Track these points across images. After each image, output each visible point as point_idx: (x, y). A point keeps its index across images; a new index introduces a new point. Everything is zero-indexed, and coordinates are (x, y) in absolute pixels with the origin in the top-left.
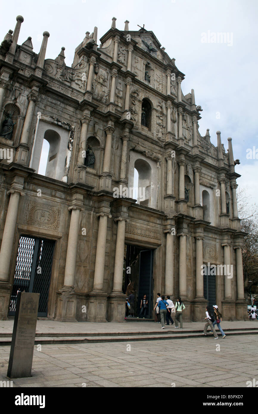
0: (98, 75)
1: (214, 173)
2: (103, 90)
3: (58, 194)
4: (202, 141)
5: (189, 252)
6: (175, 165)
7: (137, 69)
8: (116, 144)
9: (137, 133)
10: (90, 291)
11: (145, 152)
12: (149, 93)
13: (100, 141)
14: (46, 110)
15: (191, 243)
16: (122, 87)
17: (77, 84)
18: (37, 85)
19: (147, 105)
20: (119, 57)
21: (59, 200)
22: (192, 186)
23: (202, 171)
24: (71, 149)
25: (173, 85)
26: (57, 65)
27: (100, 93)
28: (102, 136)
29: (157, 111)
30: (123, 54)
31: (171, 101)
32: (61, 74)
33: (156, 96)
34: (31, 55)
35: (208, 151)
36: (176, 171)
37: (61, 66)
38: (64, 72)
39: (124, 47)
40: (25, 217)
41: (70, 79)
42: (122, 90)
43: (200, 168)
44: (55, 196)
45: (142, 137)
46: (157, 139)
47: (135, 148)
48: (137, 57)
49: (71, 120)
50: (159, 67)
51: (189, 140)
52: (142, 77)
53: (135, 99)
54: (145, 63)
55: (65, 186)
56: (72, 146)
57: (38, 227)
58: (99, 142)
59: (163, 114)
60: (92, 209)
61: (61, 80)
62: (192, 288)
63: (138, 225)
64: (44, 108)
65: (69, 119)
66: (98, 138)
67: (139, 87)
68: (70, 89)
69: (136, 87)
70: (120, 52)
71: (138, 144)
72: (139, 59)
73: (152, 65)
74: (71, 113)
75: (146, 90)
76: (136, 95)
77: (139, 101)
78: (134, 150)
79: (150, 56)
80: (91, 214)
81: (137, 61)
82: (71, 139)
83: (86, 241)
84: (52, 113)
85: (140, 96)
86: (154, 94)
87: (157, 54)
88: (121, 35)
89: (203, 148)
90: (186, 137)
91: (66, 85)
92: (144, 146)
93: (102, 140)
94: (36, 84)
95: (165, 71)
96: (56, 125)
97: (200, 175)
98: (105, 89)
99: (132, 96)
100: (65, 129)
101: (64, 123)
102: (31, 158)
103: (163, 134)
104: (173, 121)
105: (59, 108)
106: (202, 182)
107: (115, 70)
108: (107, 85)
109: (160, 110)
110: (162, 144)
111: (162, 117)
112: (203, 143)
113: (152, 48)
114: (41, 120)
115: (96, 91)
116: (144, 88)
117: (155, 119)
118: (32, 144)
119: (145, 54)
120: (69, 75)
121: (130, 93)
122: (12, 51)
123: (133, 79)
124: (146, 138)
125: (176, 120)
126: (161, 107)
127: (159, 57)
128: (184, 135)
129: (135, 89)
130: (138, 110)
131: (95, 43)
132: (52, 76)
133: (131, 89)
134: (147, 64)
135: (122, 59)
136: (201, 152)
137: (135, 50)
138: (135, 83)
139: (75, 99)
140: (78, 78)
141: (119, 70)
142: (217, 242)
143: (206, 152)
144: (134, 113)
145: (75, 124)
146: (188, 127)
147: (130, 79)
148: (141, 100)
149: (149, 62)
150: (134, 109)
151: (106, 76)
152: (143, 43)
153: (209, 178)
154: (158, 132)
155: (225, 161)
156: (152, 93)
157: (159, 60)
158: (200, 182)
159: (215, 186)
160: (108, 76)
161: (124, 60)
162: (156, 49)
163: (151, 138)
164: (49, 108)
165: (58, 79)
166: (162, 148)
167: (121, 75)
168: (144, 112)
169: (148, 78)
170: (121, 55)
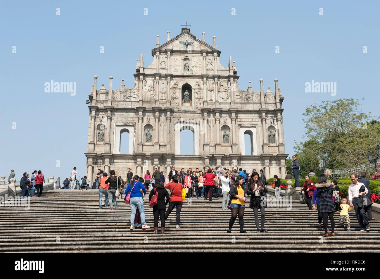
0: (147, 86)
1: (256, 115)
2: (151, 94)
3: (130, 161)
7: (177, 66)
8: (164, 123)
9: (179, 111)
12: (188, 79)
13: (152, 125)
16: (165, 85)
17: (134, 97)
18: (109, 110)
19: (187, 88)
20: (161, 66)
21: (131, 163)
22: (231, 131)
23: (241, 117)
24: (135, 136)
25: (210, 63)
27: (149, 97)
28: (154, 122)
29: (195, 89)
31: (205, 77)
32: (123, 96)
33: (193, 78)
34: (105, 93)
35: (249, 99)
37: (123, 91)
38: (125, 94)
39: (165, 56)
41: (129, 97)
42: (165, 87)
44: (128, 162)
45: (182, 112)
46: (196, 109)
48: (176, 57)
49: (133, 120)
50: (196, 54)
51: (226, 99)
52: (181, 70)
53: (175, 89)
54: (183, 58)
55: (132, 156)
56: (135, 133)
59: (201, 89)
60: (151, 164)
61: (124, 100)
64: (117, 119)
65: (132, 120)
67: (179, 79)
68: (130, 103)
69: (176, 80)
70: (162, 61)
71: (181, 117)
72: (178, 57)
73: (190, 56)
74: (133, 116)
75: (184, 78)
76: (176, 86)
77: (179, 89)
79: (186, 52)
80: (150, 167)
81: (176, 60)
82: (134, 130)
84: (122, 120)
85: (180, 85)
87: (194, 45)
88: (159, 50)
89: (243, 99)
90: (224, 98)
91: (127, 101)
92: (186, 117)
93: (154, 124)
95: (201, 55)
96: (126, 125)
97: (240, 121)
98: (153, 92)
99: (173, 88)
100: (131, 126)
101: (130, 123)
102: (114, 147)
103: (200, 104)
104: (210, 91)
105: (125, 116)
106: (242, 125)
107: (157, 77)
108: (154, 89)
109: (198, 87)
110: (199, 111)
111: (199, 91)
112: (243, 96)
113: (188, 43)
114: (117, 126)
115: (146, 97)
116: (183, 78)
117: (194, 95)
118: (114, 140)
119: (182, 52)
120: (128, 95)
121: (171, 87)
122: (94, 98)
123: (172, 76)
124: (186, 112)
125: (212, 89)
126: (198, 85)
127: (196, 46)
128: (221, 96)
129: (175, 82)
130: (179, 95)
131: (141, 66)
132: (118, 100)
133: (172, 83)
134: (185, 57)
135: (163, 66)
136: (240, 103)
137: (173, 53)
138: (175, 78)
139: (132, 108)
140: (134, 94)
141: (161, 76)
142: (259, 166)
143: (246, 101)
144: (176, 98)
145: (136, 121)
146: (225, 89)
147: (169, 78)
148: (181, 87)
149: (186, 55)
150: (175, 96)
151: (153, 84)
152: (180, 43)
153: (250, 120)
154: (196, 104)
155: (271, 101)
156: (190, 78)
157: (195, 49)
158: (241, 126)
159: (257, 125)
160: (154, 83)
161: (165, 65)
162: (193, 41)
163: (189, 111)
164: (120, 118)
165: (122, 100)
166: (200, 113)
167: (163, 77)
168: (187, 93)
169: (186, 68)
170: (163, 63)
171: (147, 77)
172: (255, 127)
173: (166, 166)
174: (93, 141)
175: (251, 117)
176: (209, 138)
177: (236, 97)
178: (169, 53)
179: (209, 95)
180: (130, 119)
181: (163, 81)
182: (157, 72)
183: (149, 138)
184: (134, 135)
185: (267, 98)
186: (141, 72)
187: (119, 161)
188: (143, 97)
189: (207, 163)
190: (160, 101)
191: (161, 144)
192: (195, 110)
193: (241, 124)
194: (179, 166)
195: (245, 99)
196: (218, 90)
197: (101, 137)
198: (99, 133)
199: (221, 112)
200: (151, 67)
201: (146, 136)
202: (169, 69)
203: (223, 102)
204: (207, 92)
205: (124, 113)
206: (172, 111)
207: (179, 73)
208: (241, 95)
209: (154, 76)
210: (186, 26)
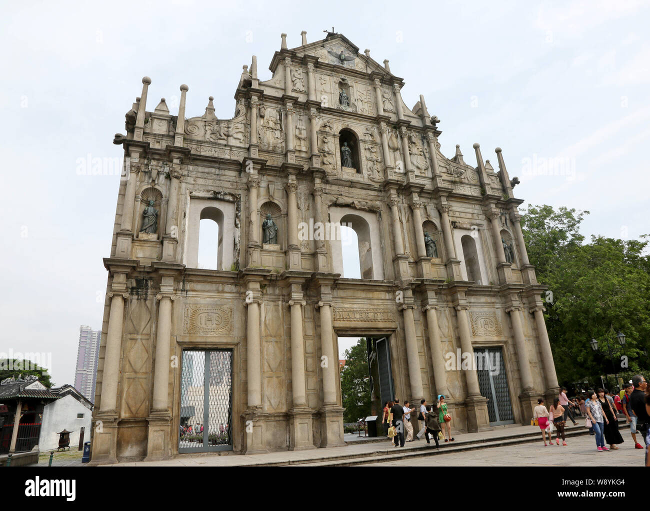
0: (265, 118)
1: (477, 207)
2: (276, 136)
3: (228, 288)
4: (449, 165)
5: (447, 330)
6: (406, 211)
7: (326, 92)
8: (305, 203)
9: (336, 181)
10: (289, 408)
11: (353, 203)
12: (349, 120)
13: (280, 205)
14: (197, 184)
15: (449, 317)
16: (304, 125)
17: (235, 138)
18: (177, 156)
19: (347, 138)
20: (294, 85)
21: (229, 295)
22: (441, 234)
23: (454, 208)
24: (239, 226)
25: (387, 99)
26: (206, 121)
27: (271, 142)
28: (283, 198)
29: (364, 142)
30: (300, 79)
31: (385, 122)
32: (211, 132)
33: (360, 121)
34: (167, 120)
35: (462, 177)
36: (408, 218)
37: (210, 121)
38: (215, 128)
39: (301, 69)
40: (185, 326)
41: (225, 135)
42: (305, 128)
43: (447, 206)
44: (223, 292)
45: (344, 183)
46: (370, 181)
47: (336, 201)
48: (323, 77)
49: (234, 187)
50: (360, 79)
51: (425, 170)
52: (334, 102)
53: (327, 135)
54: (337, 81)
55: (233, 276)
56: (240, 221)
57: (205, 335)
58: (279, 207)
59: (376, 144)
60: (280, 298)
61: (211, 140)
62: (461, 383)
63: (355, 306)
64: (194, 182)
65: (231, 187)
66: (276, 202)
67: (331, 116)
68: (227, 148)
69: (326, 118)
70: (296, 78)
71: (341, 195)
72: (327, 78)
73: (350, 81)
74: (234, 179)
75: (342, 117)
76: (327, 129)
77: (334, 136)
78: (336, 205)
79: (343, 69)
80: (278, 306)
81: (324, 82)
82: (237, 212)
83: (277, 342)
84: (206, 186)
85: (335, 128)
86: (357, 119)
87: (356, 62)
88: (292, 54)
89: (452, 175)
90: (419, 166)
91: (220, 144)
92: (351, 196)
93: (283, 203)
94: (175, 155)
95: (370, 82)
96: (215, 197)
97: (453, 215)
98: (279, 134)
99: (322, 132)
100: (228, 201)
101: (225, 194)
102: (185, 249)
103: (378, 172)
104: (393, 149)
105: (214, 177)
106: (458, 224)
107: (288, 104)
108: (281, 128)
109: (371, 139)
110: (377, 186)
111: (375, 148)
112: (451, 169)
113: (344, 57)
114: (193, 198)
115: (265, 140)
116: (339, 116)
117: (364, 154)
118: (185, 231)
119: (333, 69)
120: (223, 131)
121: (317, 129)
123: (320, 109)
124: (352, 184)
125: (398, 146)
126: (371, 135)
127: (359, 65)
128: (415, 163)
129: (325, 121)
130: (334, 149)
131: (253, 78)
132: (200, 139)
133: (320, 122)
134: (341, 81)
136: (450, 181)
137: (319, 67)
138: (323, 113)
139: (232, 160)
140: (238, 130)
141: (296, 103)
142: (497, 308)
143: (458, 180)
144: (328, 153)
145: (240, 192)
146: (421, 151)
147: (314, 110)
148: (337, 133)
149: (343, 77)
150: (326, 149)
151: (278, 117)
152: (329, 55)
153: (469, 216)
154: (369, 171)
155: (495, 185)
156: (354, 119)
157: (358, 69)
158: (454, 225)
159: (481, 225)
160: (280, 116)
162: (352, 55)
163: (359, 183)
164: (201, 180)
165: (208, 140)
166: (380, 191)
167: (300, 108)
168: (346, 148)
169: (344, 100)
170: (298, 81)
171: (266, 101)
172: (478, 230)
173: (321, 304)
174: (130, 228)
175: (471, 211)
177: (440, 169)
178: (311, 66)
179: (392, 158)
180: (228, 185)
181: (300, 116)
183: (272, 233)
184: (236, 225)
185: (489, 179)
186: (253, 87)
187: (199, 286)
188: (258, 140)
189: (409, 299)
190: (296, 153)
191: (304, 250)
193: (455, 222)
194: (346, 306)
196: (408, 151)
197: (152, 222)
198: (145, 212)
199: (421, 191)
200: (272, 85)
201: (264, 230)
203: (419, 174)
204: (388, 151)
205: (213, 170)
206: (323, 178)
207: (332, 107)
208: (448, 167)
209: (282, 100)
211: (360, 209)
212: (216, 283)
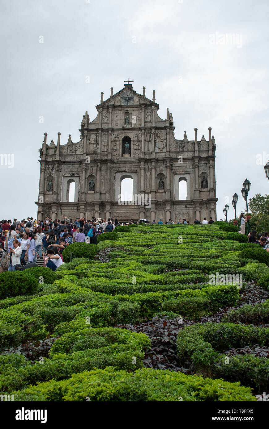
0: (90, 140)
1: (190, 163)
7: (118, 120)
8: (105, 173)
9: (119, 162)
11: (125, 170)
12: (127, 132)
14: (65, 172)
17: (79, 151)
18: (57, 163)
19: (127, 140)
21: (75, 210)
22: (166, 179)
23: (176, 165)
24: (80, 185)
25: (148, 115)
26: (68, 146)
29: (134, 141)
31: (143, 129)
32: (70, 150)
33: (133, 131)
34: (54, 148)
35: (184, 148)
36: (150, 173)
38: (71, 148)
39: (107, 111)
41: (75, 150)
44: (73, 209)
45: (122, 162)
47: (118, 170)
48: (117, 112)
49: (78, 171)
50: (136, 108)
51: (163, 149)
52: (121, 124)
53: (116, 141)
54: (124, 113)
59: (139, 141)
61: (70, 153)
63: (121, 212)
66: (93, 174)
67: (119, 132)
68: (75, 156)
69: (117, 133)
71: (120, 167)
72: (119, 112)
73: (130, 110)
74: (78, 168)
75: (125, 131)
76: (117, 139)
77: (120, 141)
78: (118, 172)
79: (127, 106)
81: (117, 115)
82: (79, 180)
84: (68, 172)
85: (120, 137)
87: (134, 99)
89: (178, 148)
90: (160, 148)
91: (73, 155)
92: (125, 167)
93: (95, 174)
95: (140, 109)
96: (71, 176)
97: (174, 169)
98: (96, 145)
99: (114, 141)
100: (76, 177)
101: (75, 174)
102: (61, 196)
103: (138, 154)
104: (147, 141)
105: (71, 168)
106: (177, 173)
107: (99, 131)
108: (97, 143)
109: (137, 139)
110: (137, 161)
111: (138, 143)
112: (178, 145)
113: (129, 98)
114: (64, 177)
115: (90, 150)
116: (123, 131)
117: (133, 147)
118: (61, 189)
119: (122, 107)
120: (74, 148)
121: (112, 139)
122: (44, 153)
123: (113, 130)
124: (125, 162)
125: (150, 139)
126: (137, 137)
127: (136, 101)
128: (158, 147)
129: (116, 135)
130: (119, 147)
131: (85, 122)
132: (66, 154)
133: (113, 136)
134: (126, 111)
135: (105, 121)
136: (175, 152)
137: (114, 108)
138: (115, 131)
139: (77, 160)
140: (80, 147)
141: (102, 130)
142: (191, 210)
143: (181, 150)
144: (116, 150)
145: (80, 172)
146: (162, 140)
147: (110, 132)
148: (121, 140)
150: (115, 148)
151: (96, 138)
152: (121, 99)
153: (184, 168)
154: (135, 154)
155: (204, 149)
156: (130, 131)
157: (135, 104)
159: (190, 171)
161: (108, 120)
162: (133, 95)
163: (128, 161)
164: (67, 170)
165: (69, 154)
166: (138, 163)
167: (105, 131)
168: (127, 145)
169: (127, 121)
170: (105, 118)
171: (91, 132)
172: (189, 174)
173: (105, 212)
174: (43, 191)
175: (185, 165)
176: (145, 185)
177: (172, 146)
178: (111, 109)
179: (146, 146)
180: (76, 170)
181: (105, 135)
182: (100, 127)
183: (92, 187)
185: (201, 146)
186: (85, 128)
187: (65, 208)
188: (88, 150)
189: (142, 208)
190: (102, 153)
191: (103, 192)
192: (134, 160)
193: (175, 172)
194: (118, 212)
195: (180, 148)
196: (155, 141)
197: (51, 188)
198: (49, 184)
199: (157, 160)
200: (95, 123)
201: (90, 185)
202: (110, 122)
203: (160, 151)
204: (144, 143)
205: (70, 166)
206: (112, 162)
207: (120, 127)
208: (176, 144)
209: (97, 130)
210: (129, 82)
211: (129, 172)
212: (71, 206)
